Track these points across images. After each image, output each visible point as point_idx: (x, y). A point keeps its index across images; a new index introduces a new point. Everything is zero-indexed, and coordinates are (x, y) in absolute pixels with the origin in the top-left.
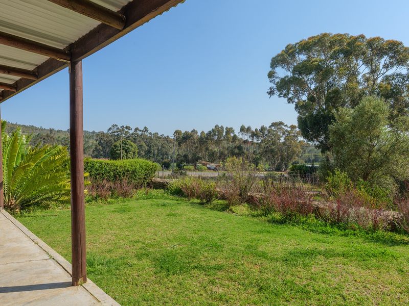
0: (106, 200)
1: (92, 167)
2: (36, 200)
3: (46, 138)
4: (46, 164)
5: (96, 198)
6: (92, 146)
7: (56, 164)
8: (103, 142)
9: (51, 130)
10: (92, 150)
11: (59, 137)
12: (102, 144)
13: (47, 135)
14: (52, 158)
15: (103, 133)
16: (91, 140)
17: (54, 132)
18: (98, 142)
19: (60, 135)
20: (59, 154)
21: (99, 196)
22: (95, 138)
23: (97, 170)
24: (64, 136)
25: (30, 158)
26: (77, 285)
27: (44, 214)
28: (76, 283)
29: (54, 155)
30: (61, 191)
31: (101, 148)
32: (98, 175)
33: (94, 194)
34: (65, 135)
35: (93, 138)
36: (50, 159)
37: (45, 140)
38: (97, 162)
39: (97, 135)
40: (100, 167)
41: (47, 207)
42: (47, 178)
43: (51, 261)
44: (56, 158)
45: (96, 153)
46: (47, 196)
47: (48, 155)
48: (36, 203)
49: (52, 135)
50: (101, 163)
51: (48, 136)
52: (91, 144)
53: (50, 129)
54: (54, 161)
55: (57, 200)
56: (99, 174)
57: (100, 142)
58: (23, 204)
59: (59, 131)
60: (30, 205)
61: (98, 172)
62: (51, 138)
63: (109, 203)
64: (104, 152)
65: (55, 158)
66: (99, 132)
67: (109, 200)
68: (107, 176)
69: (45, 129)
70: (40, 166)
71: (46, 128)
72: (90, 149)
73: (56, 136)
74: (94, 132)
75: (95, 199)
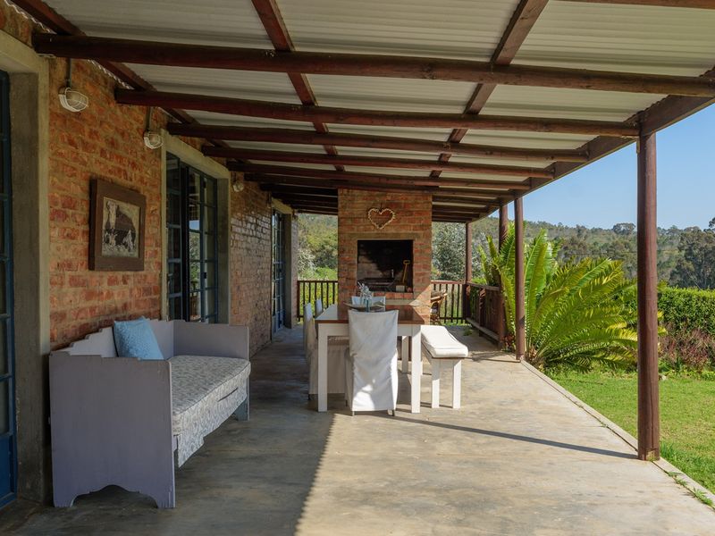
0: (700, 373)
1: (668, 304)
2: (568, 355)
3: (570, 247)
4: (586, 290)
5: (677, 365)
6: (668, 262)
7: (603, 292)
8: (696, 252)
9: (580, 230)
10: (669, 271)
11: (595, 244)
12: (695, 257)
13: (572, 239)
14: (597, 282)
15: (697, 230)
16: (668, 247)
17: (585, 233)
18: (683, 252)
19: (597, 239)
20: (607, 274)
21: (683, 362)
22: (677, 243)
23: (679, 310)
24: (607, 242)
25: (561, 280)
26: (645, 460)
27: (581, 379)
28: (643, 456)
29: (601, 276)
30: (611, 341)
31: (691, 267)
32: (681, 319)
33: (674, 357)
34: (609, 239)
35: (672, 244)
36: (594, 283)
37: (568, 251)
38: (680, 294)
39: (683, 235)
40: (686, 304)
41: (585, 369)
42: (589, 314)
43: (605, 429)
44: (604, 282)
45: (678, 278)
46: (586, 349)
47: (588, 276)
48: (568, 358)
49: (582, 240)
50: (690, 296)
51: (573, 242)
52: (666, 258)
53: (578, 226)
54: (600, 286)
55: (602, 358)
56: (683, 319)
57: (689, 252)
58: (548, 359)
59: (595, 231)
60: (559, 362)
61: (682, 314)
62: (579, 246)
63: (705, 378)
64: (699, 277)
65: (601, 281)
66: (688, 229)
67: (705, 372)
68: (702, 324)
69: (567, 228)
70: (577, 296)
71: (570, 226)
72: (664, 270)
73: (589, 242)
74: (674, 230)
75: (676, 367)
